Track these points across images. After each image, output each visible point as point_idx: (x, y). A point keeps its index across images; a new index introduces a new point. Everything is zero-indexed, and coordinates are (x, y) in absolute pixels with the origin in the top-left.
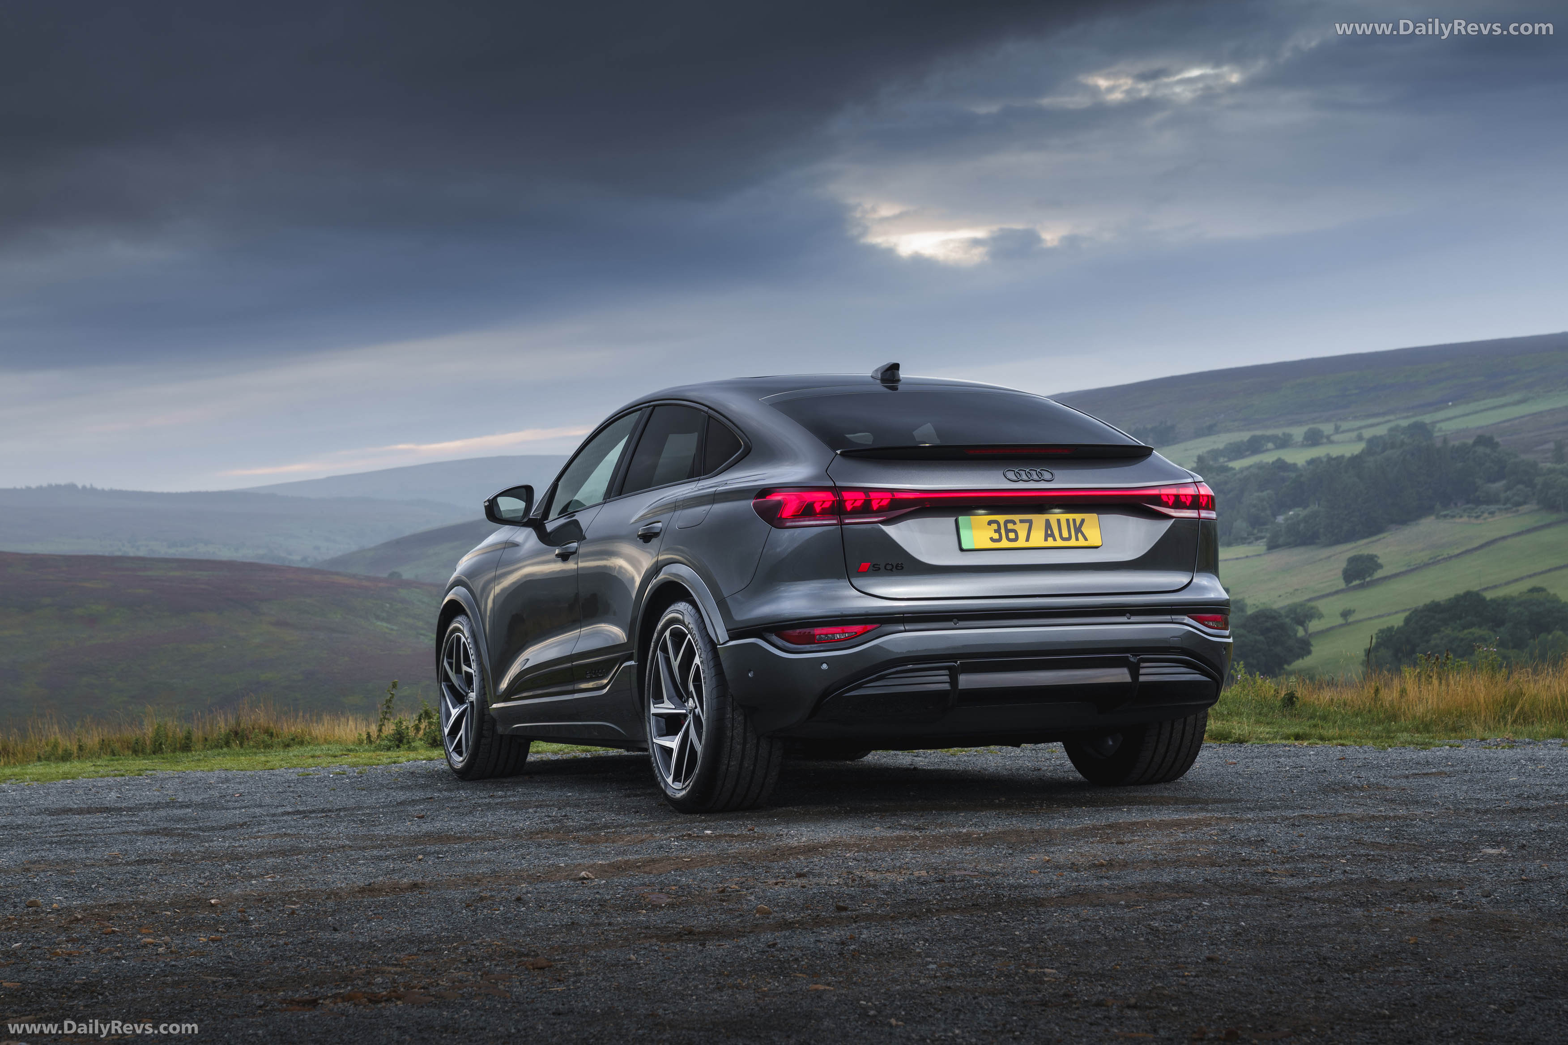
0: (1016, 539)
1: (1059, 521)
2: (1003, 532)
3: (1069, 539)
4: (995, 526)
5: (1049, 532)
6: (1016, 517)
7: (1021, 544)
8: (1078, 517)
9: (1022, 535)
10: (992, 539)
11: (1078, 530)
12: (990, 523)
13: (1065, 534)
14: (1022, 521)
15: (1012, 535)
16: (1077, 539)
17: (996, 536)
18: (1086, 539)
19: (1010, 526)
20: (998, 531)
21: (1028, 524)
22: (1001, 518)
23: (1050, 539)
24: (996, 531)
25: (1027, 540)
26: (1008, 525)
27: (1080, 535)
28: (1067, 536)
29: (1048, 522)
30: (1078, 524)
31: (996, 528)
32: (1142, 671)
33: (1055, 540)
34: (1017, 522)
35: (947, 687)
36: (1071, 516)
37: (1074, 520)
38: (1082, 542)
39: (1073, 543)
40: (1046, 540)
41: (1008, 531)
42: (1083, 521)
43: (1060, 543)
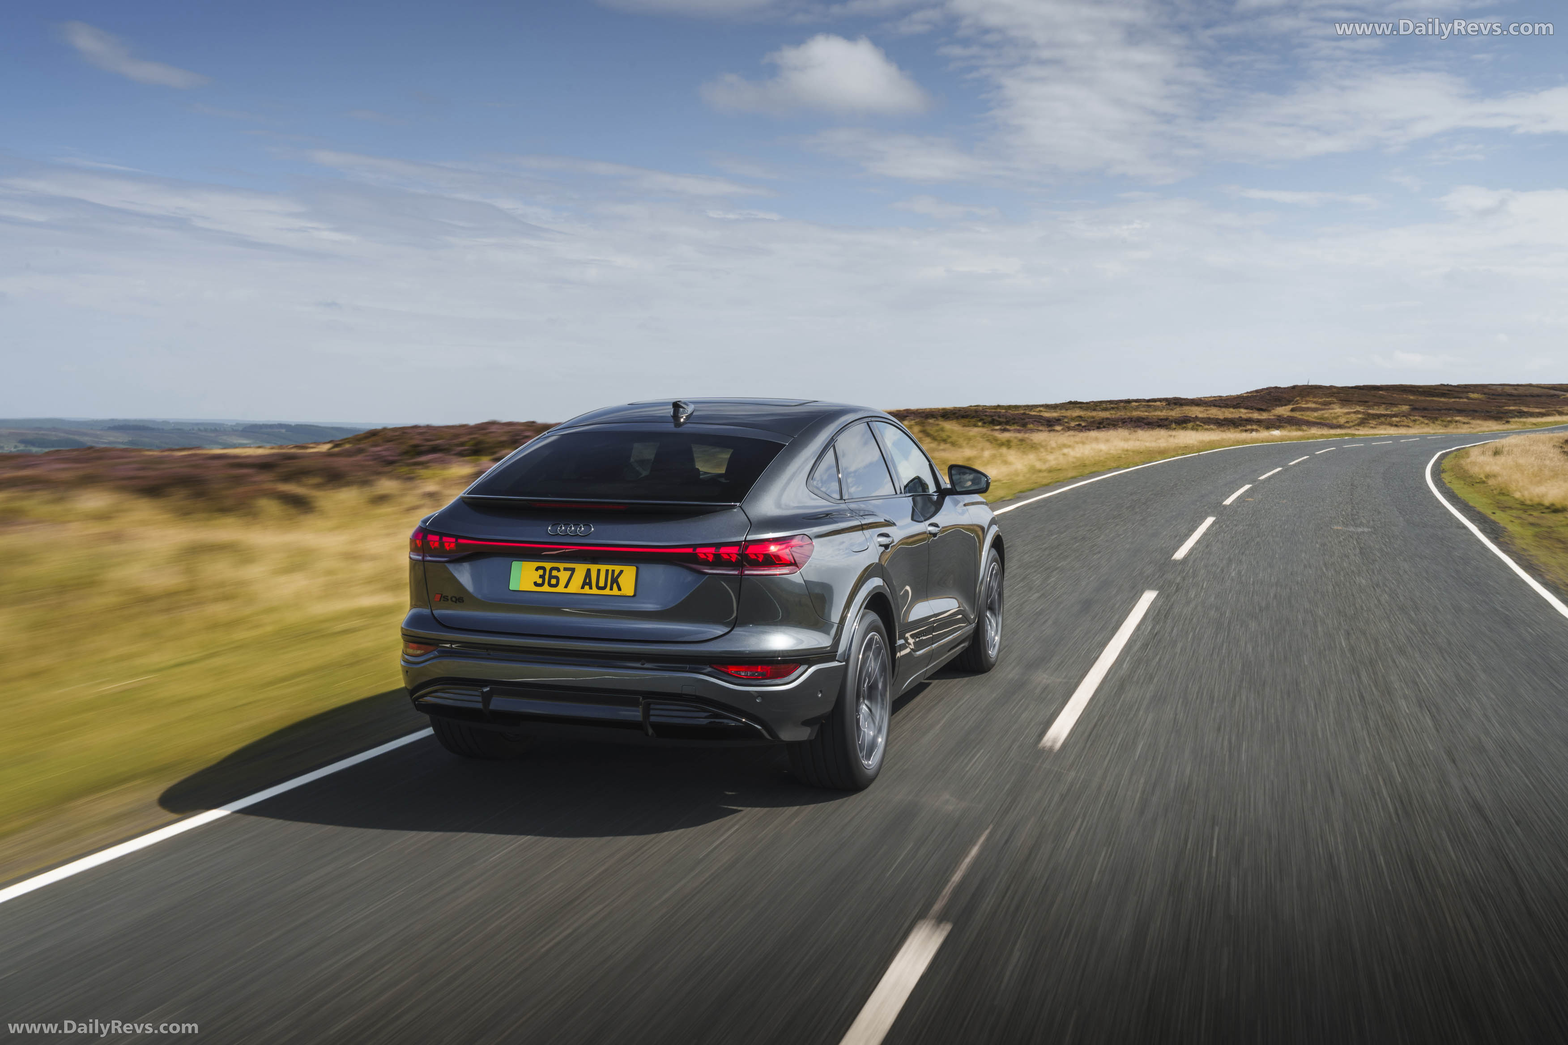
0: (556, 586)
1: (599, 571)
2: (547, 577)
3: (604, 588)
4: (541, 572)
5: (587, 581)
6: (561, 566)
7: (560, 589)
8: (617, 568)
9: (563, 582)
10: (536, 584)
11: (615, 580)
12: (537, 569)
13: (602, 584)
14: (565, 569)
15: (554, 581)
16: (611, 589)
17: (540, 581)
18: (619, 589)
19: (554, 573)
20: (542, 577)
21: (570, 572)
22: (548, 565)
23: (587, 587)
24: (541, 576)
25: (566, 587)
26: (553, 571)
27: (615, 586)
28: (603, 585)
29: (589, 571)
30: (615, 576)
31: (542, 574)
32: (652, 712)
33: (591, 588)
34: (562, 569)
35: (480, 706)
36: (610, 567)
37: (613, 571)
38: (616, 591)
39: (607, 592)
40: (583, 587)
41: (551, 577)
42: (621, 572)
43: (595, 591)
